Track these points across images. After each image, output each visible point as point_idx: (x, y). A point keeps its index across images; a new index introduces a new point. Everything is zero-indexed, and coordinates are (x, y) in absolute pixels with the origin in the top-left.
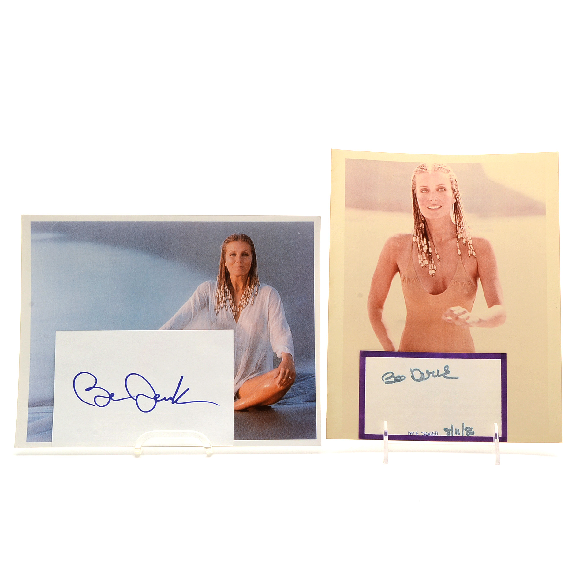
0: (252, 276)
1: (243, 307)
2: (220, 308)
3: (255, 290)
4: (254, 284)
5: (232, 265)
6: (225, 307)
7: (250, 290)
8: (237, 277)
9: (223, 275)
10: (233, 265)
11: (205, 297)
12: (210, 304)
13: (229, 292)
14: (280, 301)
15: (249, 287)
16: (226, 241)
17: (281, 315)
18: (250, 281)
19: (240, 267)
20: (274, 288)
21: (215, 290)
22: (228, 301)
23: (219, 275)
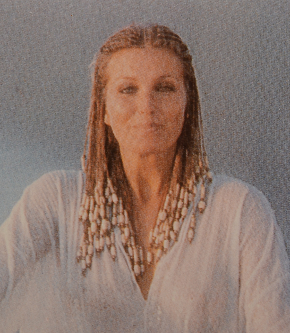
0: (187, 153)
1: (163, 248)
2: (92, 255)
3: (197, 195)
4: (194, 176)
5: (127, 120)
6: (109, 249)
7: (184, 195)
8: (143, 156)
9: (98, 153)
10: (130, 120)
11: (46, 221)
12: (62, 241)
13: (118, 202)
14: (274, 227)
15: (178, 186)
16: (104, 47)
17: (276, 268)
18: (183, 169)
19: (152, 125)
20: (254, 188)
21: (76, 199)
22: (117, 231)
23: (88, 153)
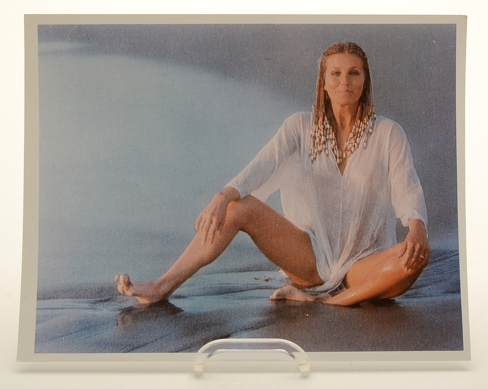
0: (364, 105)
1: (351, 151)
2: (317, 153)
3: (369, 126)
4: (367, 116)
5: (335, 88)
6: (325, 150)
7: (362, 125)
8: (343, 106)
9: (321, 104)
10: (336, 88)
11: (294, 136)
12: (302, 146)
13: (330, 128)
14: (406, 143)
15: (359, 121)
16: (325, 52)
17: (407, 162)
18: (362, 113)
19: (347, 91)
20: (397, 123)
21: (310, 126)
22: (329, 142)
23: (316, 104)
